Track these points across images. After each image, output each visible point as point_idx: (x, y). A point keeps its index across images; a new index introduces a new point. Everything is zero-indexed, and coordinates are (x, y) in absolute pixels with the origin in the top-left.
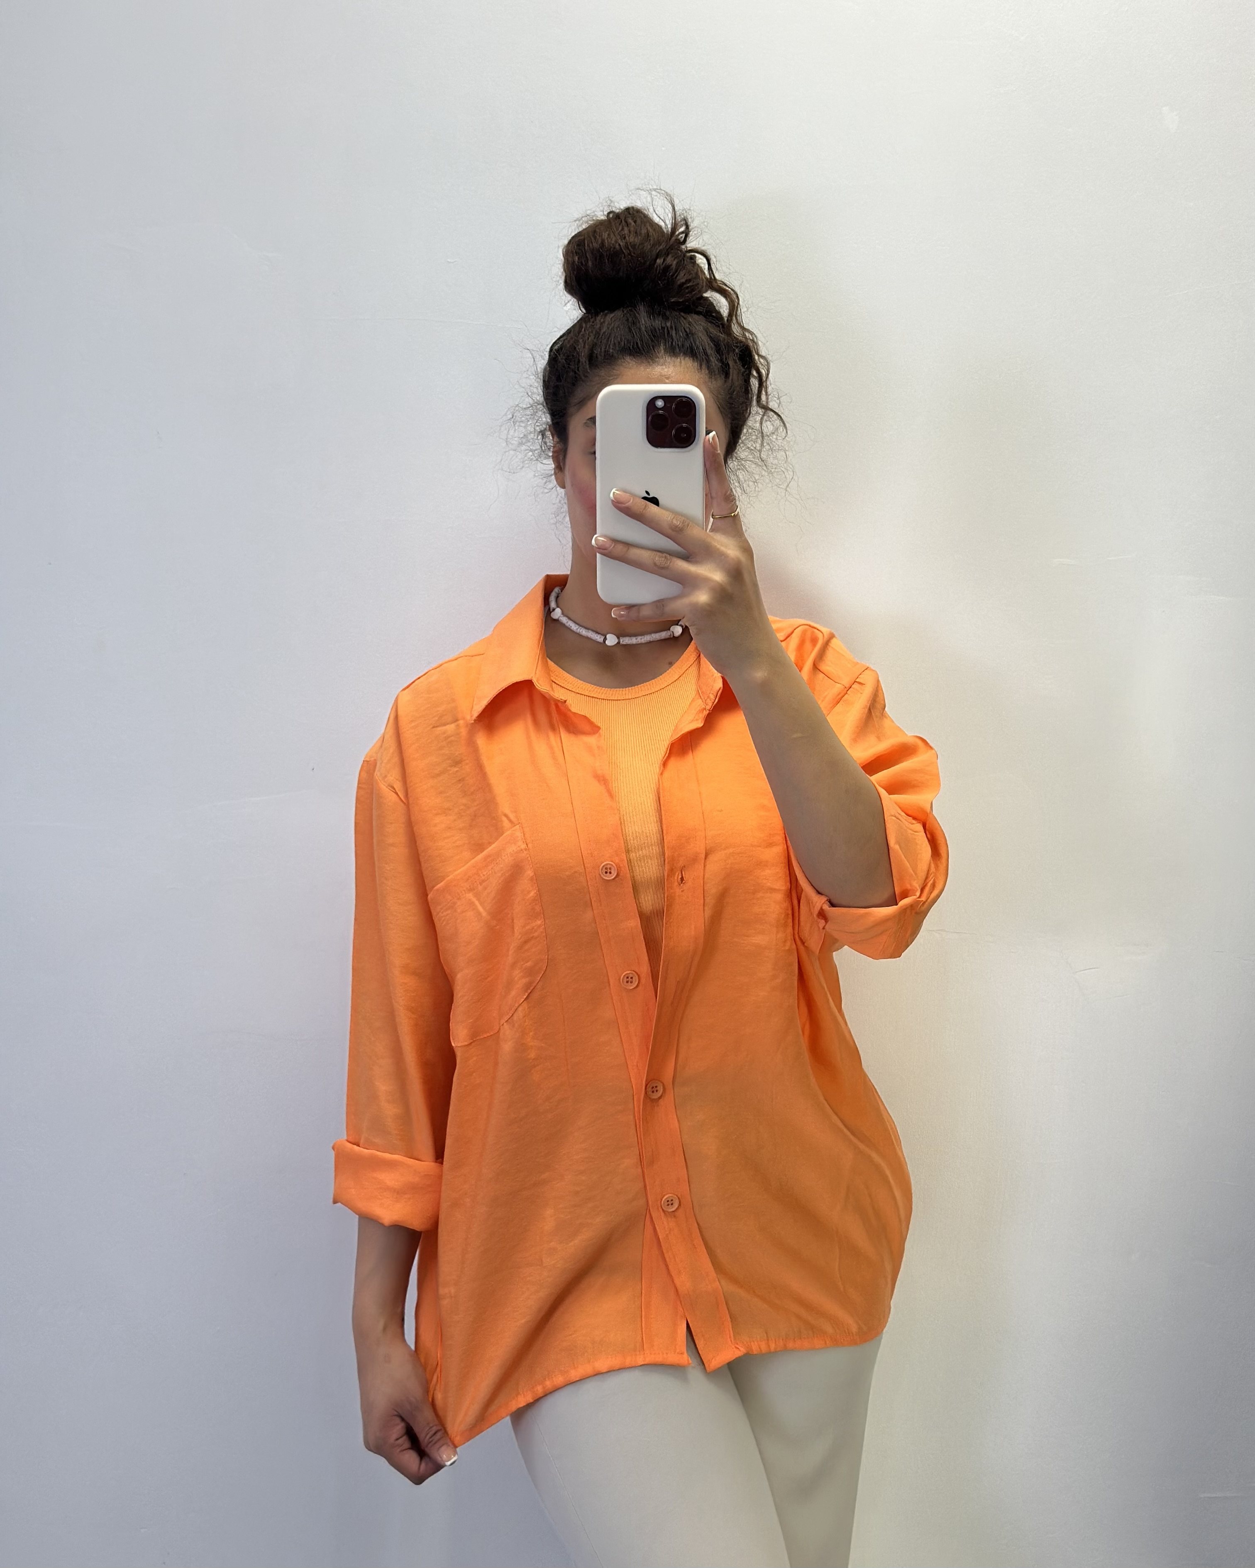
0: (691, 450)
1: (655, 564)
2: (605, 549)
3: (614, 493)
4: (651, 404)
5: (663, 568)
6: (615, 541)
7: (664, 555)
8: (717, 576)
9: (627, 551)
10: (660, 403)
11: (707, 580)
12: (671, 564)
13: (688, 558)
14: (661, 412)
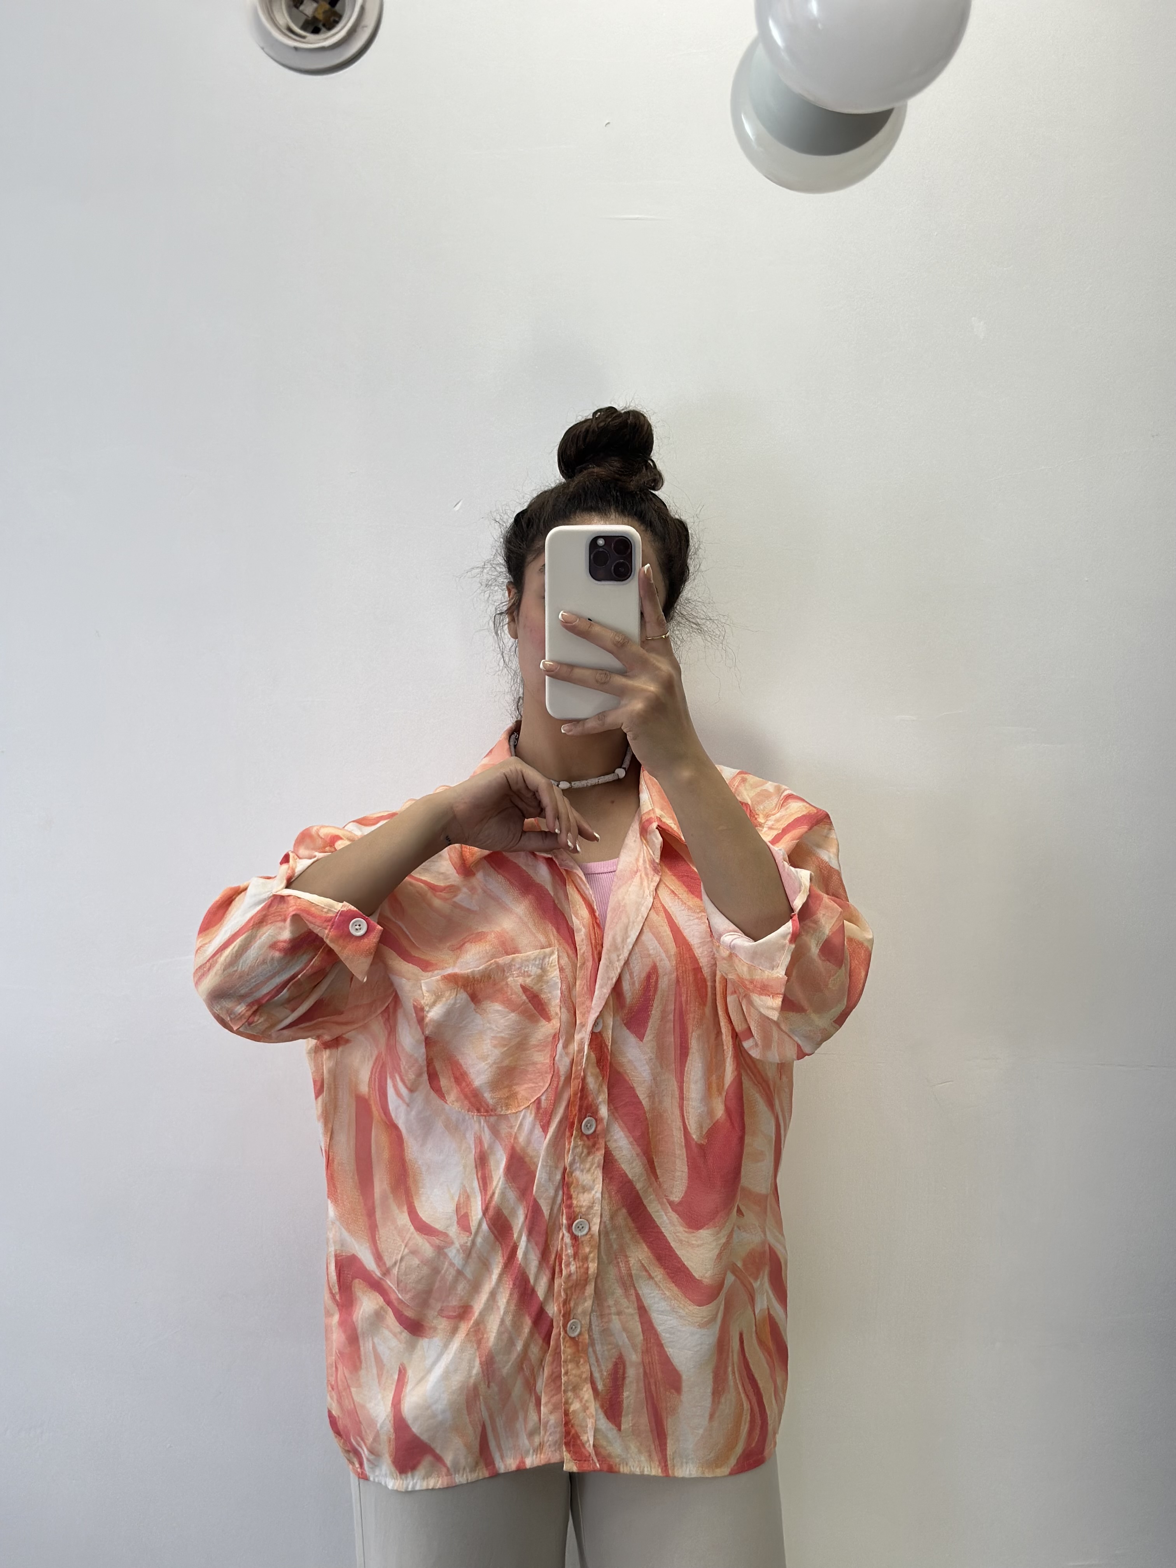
0: (626, 584)
1: (597, 681)
2: (552, 671)
3: (562, 614)
4: (593, 543)
5: (604, 683)
6: (561, 664)
7: (604, 672)
8: (652, 688)
9: (572, 670)
10: (601, 542)
11: (643, 690)
12: (611, 679)
13: (626, 672)
14: (601, 549)
